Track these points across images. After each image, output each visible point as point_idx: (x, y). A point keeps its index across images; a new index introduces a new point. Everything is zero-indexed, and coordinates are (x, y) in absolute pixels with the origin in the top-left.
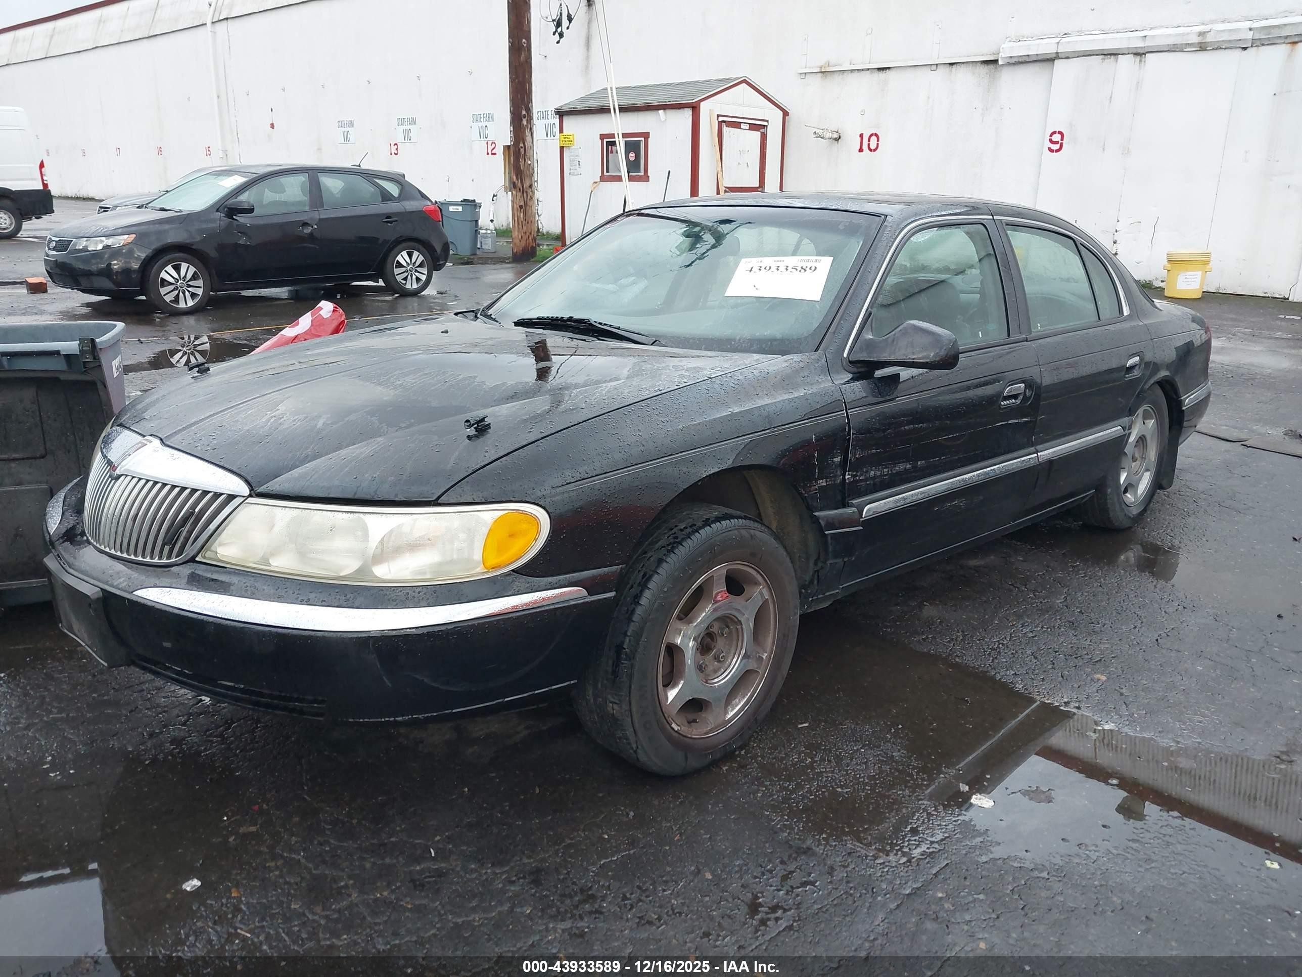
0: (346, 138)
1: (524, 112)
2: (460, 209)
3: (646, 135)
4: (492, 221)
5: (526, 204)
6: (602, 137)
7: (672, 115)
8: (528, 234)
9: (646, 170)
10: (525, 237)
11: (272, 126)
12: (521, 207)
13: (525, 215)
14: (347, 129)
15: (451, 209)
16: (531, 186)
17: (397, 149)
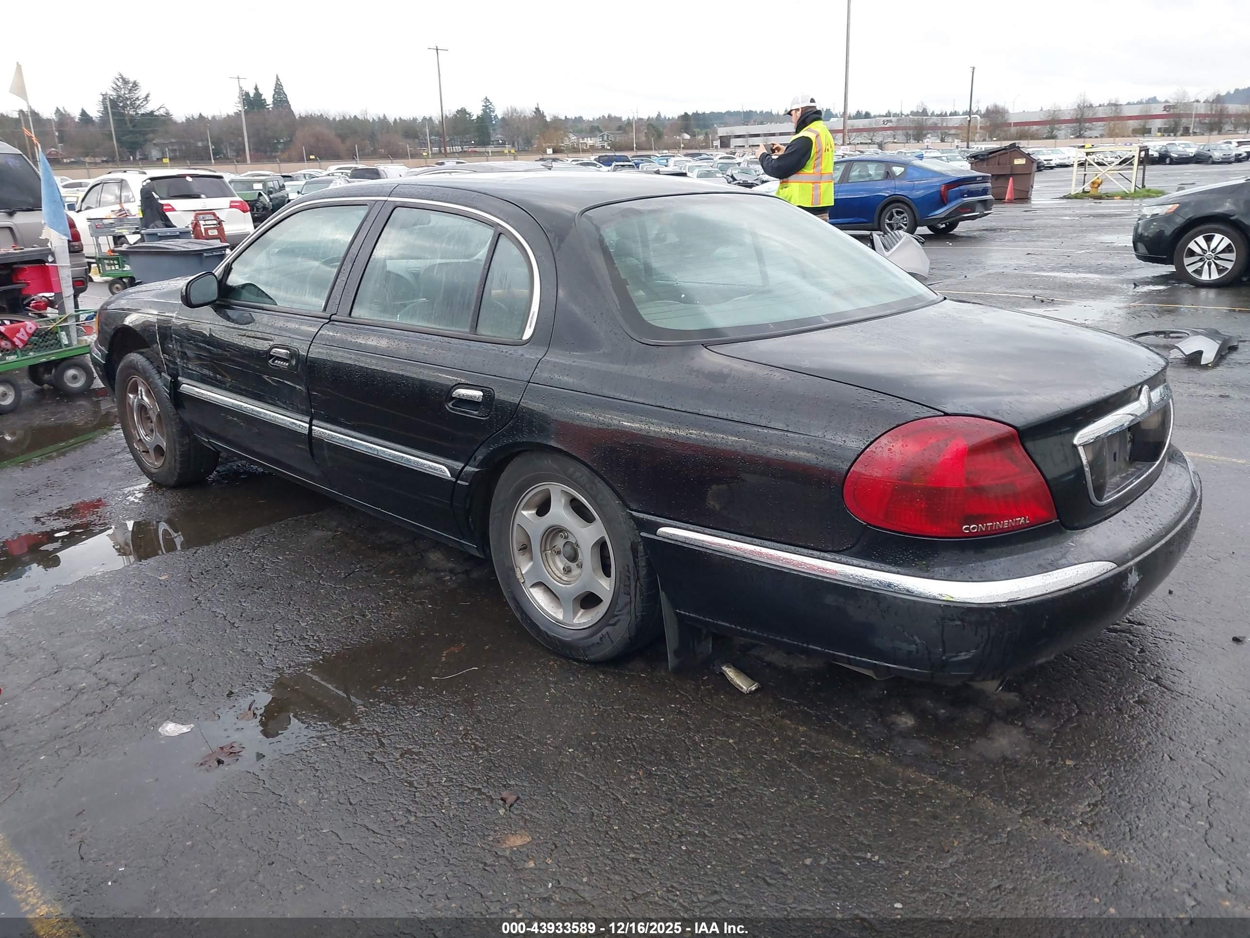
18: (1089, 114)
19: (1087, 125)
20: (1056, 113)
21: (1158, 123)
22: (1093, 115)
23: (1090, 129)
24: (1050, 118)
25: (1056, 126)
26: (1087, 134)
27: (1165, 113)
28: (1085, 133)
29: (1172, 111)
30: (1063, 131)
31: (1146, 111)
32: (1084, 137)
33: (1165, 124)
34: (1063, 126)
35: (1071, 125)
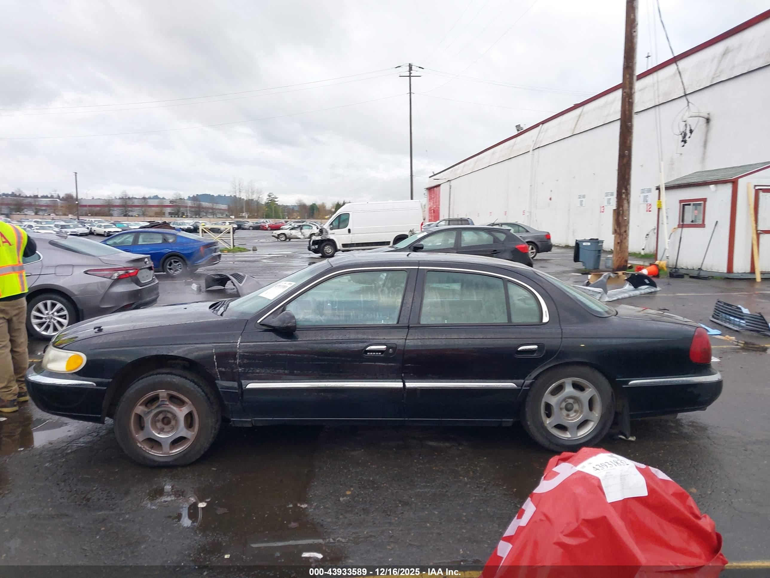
0: (581, 205)
1: (624, 191)
2: (589, 244)
3: (705, 200)
4: (643, 249)
5: (621, 241)
6: (681, 201)
7: (721, 187)
8: (621, 258)
9: (704, 221)
10: (620, 260)
11: (550, 199)
12: (618, 243)
13: (620, 248)
14: (581, 199)
15: (584, 244)
16: (625, 232)
17: (603, 209)
18: (130, 203)
19: (129, 209)
20: (110, 201)
21: (169, 210)
22: (132, 204)
23: (132, 211)
24: (107, 204)
25: (112, 208)
26: (130, 214)
27: (171, 204)
28: (129, 213)
29: (174, 204)
30: (116, 211)
31: (161, 203)
32: (129, 216)
33: (172, 210)
34: (116, 209)
35: (120, 208)
